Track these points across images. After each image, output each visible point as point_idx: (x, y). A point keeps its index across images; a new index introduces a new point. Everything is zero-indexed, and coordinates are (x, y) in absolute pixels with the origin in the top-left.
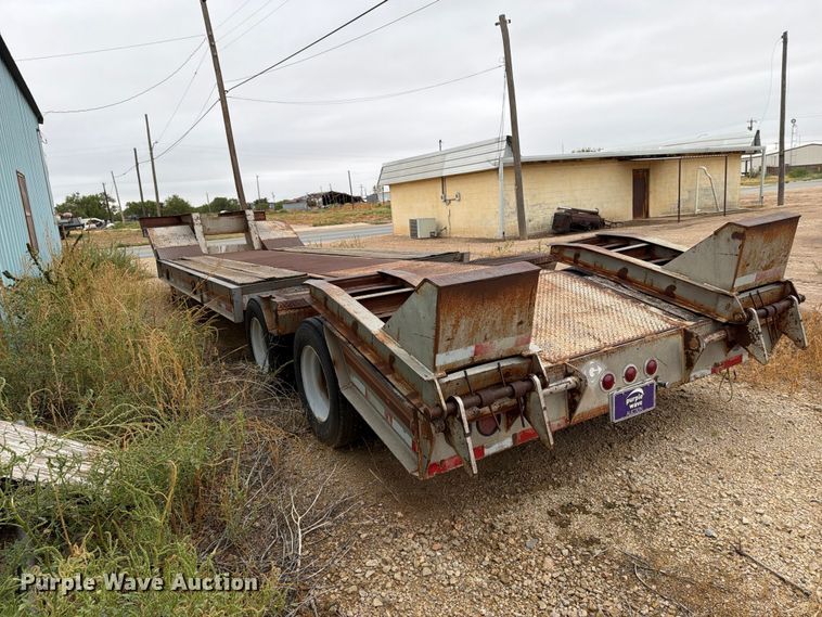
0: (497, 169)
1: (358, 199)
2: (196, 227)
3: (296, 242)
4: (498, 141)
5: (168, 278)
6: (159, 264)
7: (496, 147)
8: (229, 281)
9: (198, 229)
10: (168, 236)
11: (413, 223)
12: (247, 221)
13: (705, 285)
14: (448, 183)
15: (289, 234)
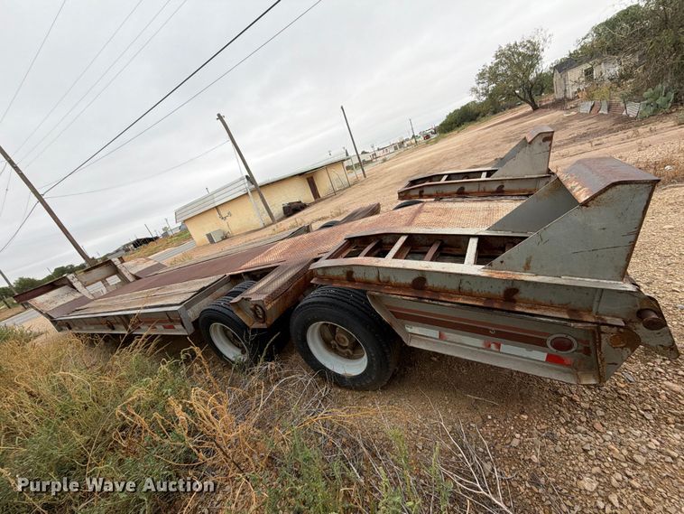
0: (247, 194)
1: (157, 238)
2: (74, 284)
3: (160, 266)
4: (241, 179)
5: (70, 328)
6: (54, 322)
7: (242, 182)
8: (150, 307)
9: (77, 285)
10: (53, 300)
11: (209, 236)
12: (116, 266)
13: (526, 177)
14: (220, 209)
15: (151, 263)
